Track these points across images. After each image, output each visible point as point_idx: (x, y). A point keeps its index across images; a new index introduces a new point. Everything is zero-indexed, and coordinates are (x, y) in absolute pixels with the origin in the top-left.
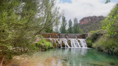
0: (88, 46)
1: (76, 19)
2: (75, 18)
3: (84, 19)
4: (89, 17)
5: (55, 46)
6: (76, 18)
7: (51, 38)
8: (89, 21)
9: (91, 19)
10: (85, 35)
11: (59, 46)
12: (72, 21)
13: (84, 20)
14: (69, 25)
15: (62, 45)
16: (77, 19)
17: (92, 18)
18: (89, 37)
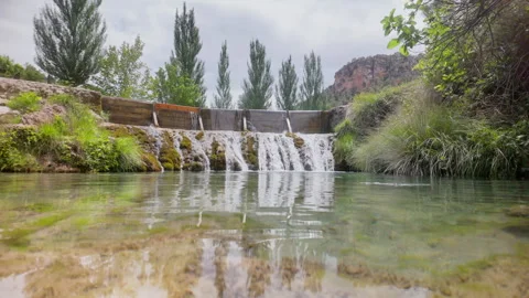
0: (336, 166)
1: (314, 61)
2: (309, 57)
3: (356, 67)
4: (377, 56)
5: (171, 165)
6: (313, 56)
7: (161, 125)
8: (378, 74)
9: (387, 68)
10: (331, 115)
11: (193, 163)
12: (296, 71)
13: (355, 72)
14: (282, 87)
15: (211, 161)
16: (319, 60)
17: (391, 63)
18: (347, 125)
